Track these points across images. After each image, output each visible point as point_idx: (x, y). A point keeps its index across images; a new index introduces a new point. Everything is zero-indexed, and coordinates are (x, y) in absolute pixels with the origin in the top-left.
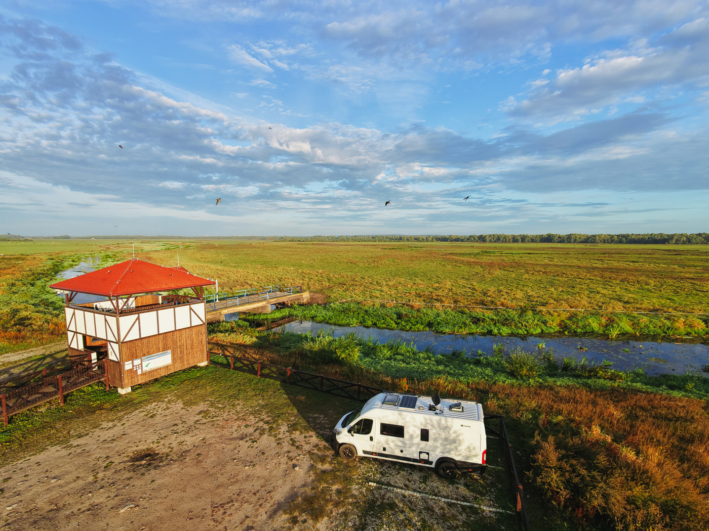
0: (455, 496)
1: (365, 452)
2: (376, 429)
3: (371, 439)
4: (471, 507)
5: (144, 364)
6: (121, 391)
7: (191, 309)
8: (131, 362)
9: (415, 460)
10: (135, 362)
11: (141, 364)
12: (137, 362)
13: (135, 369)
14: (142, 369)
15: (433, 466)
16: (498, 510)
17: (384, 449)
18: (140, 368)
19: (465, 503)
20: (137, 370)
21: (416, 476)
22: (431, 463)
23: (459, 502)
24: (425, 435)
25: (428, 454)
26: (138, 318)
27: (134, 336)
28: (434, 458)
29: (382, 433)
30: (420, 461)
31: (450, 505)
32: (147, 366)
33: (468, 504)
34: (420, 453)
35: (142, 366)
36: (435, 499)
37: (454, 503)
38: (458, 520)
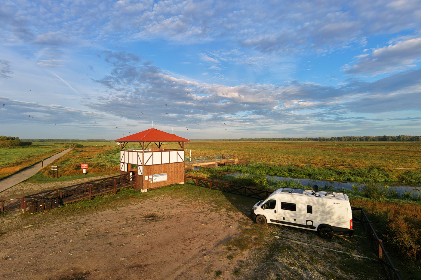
0: (332, 248)
1: (271, 220)
2: (278, 205)
3: (275, 212)
4: (344, 254)
5: (154, 178)
6: (143, 191)
7: (177, 153)
8: (148, 176)
9: (303, 226)
10: (149, 176)
11: (152, 178)
12: (151, 177)
13: (149, 180)
14: (153, 181)
15: (316, 230)
16: (365, 257)
17: (284, 218)
18: (152, 180)
19: (340, 251)
20: (150, 181)
21: (305, 236)
22: (314, 228)
23: (335, 250)
24: (309, 209)
25: (312, 221)
26: (153, 154)
27: (150, 163)
28: (317, 223)
29: (282, 208)
30: (307, 226)
31: (329, 251)
32: (155, 180)
33: (343, 252)
34: (307, 221)
35: (153, 179)
36: (318, 247)
37: (332, 251)
38: (336, 259)
